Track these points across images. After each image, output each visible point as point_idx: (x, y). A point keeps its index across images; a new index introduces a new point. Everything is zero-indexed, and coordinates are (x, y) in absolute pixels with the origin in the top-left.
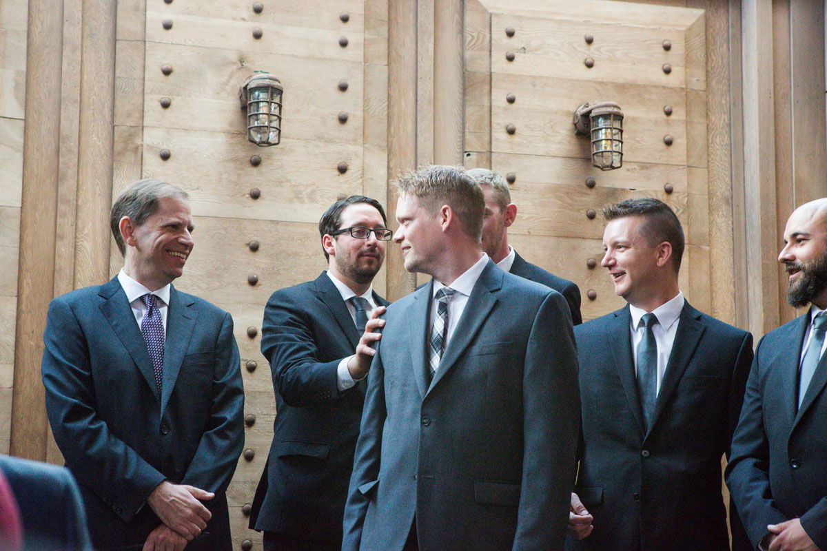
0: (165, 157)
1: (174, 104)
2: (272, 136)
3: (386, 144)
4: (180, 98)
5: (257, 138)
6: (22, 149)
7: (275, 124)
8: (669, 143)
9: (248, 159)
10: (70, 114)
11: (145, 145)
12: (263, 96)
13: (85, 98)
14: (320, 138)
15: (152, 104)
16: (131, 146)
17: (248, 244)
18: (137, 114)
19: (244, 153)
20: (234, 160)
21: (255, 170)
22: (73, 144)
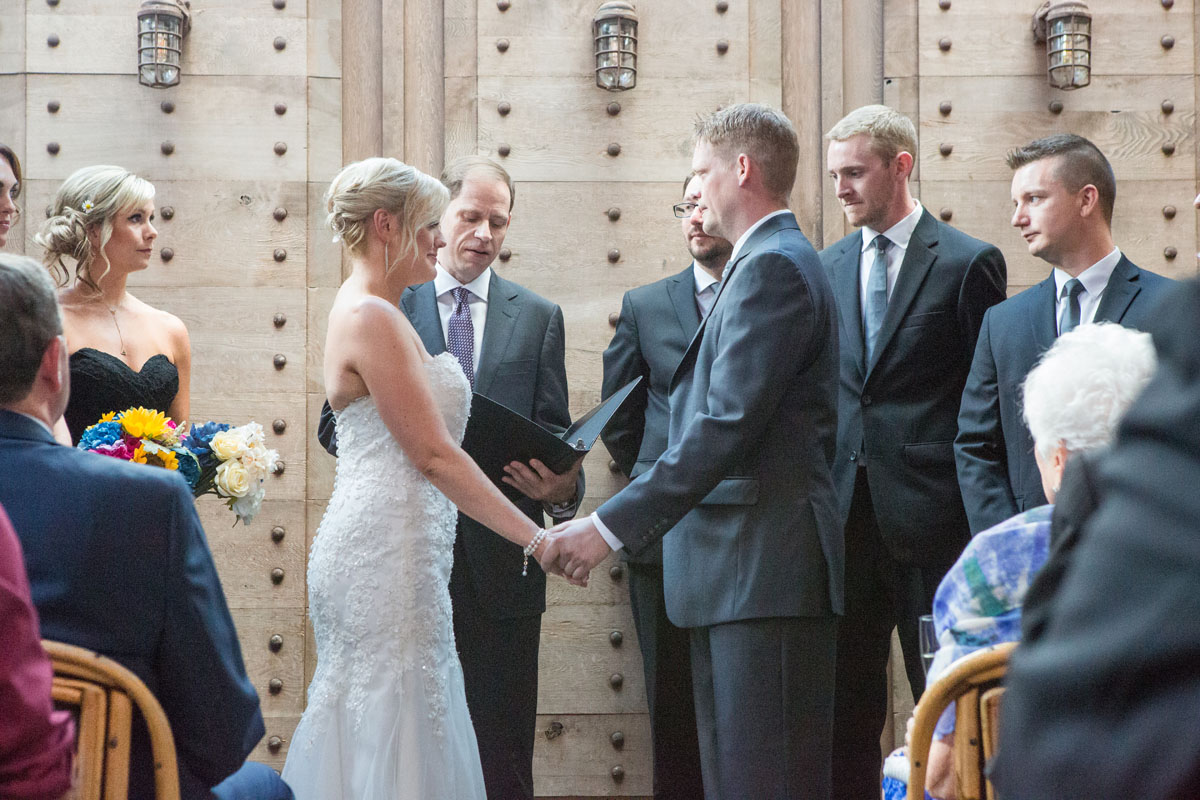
0: (504, 112)
1: (512, 46)
2: (626, 79)
3: (780, 76)
4: (519, 38)
5: (608, 81)
6: (340, 114)
7: (629, 63)
8: (1168, 46)
9: (604, 107)
10: (393, 66)
11: (480, 100)
12: (613, 29)
13: (409, 46)
14: (693, 75)
15: (487, 47)
16: (464, 101)
17: (607, 213)
18: (470, 63)
19: (599, 101)
20: (589, 110)
21: (614, 121)
22: (398, 105)
